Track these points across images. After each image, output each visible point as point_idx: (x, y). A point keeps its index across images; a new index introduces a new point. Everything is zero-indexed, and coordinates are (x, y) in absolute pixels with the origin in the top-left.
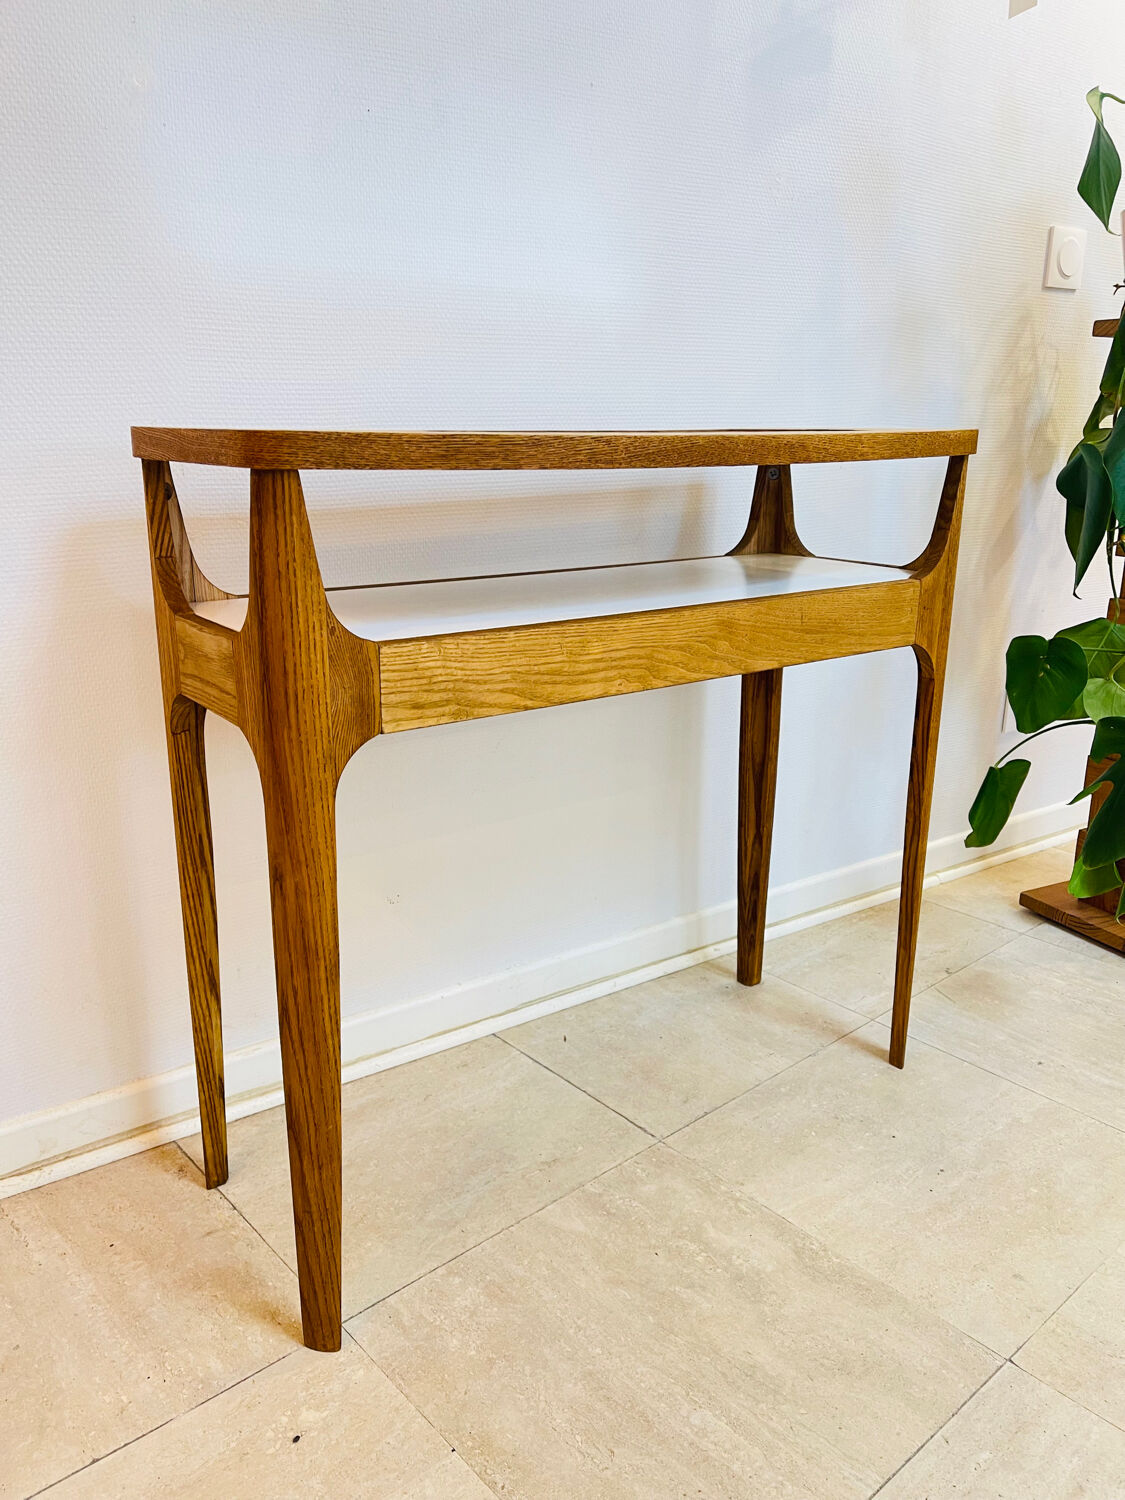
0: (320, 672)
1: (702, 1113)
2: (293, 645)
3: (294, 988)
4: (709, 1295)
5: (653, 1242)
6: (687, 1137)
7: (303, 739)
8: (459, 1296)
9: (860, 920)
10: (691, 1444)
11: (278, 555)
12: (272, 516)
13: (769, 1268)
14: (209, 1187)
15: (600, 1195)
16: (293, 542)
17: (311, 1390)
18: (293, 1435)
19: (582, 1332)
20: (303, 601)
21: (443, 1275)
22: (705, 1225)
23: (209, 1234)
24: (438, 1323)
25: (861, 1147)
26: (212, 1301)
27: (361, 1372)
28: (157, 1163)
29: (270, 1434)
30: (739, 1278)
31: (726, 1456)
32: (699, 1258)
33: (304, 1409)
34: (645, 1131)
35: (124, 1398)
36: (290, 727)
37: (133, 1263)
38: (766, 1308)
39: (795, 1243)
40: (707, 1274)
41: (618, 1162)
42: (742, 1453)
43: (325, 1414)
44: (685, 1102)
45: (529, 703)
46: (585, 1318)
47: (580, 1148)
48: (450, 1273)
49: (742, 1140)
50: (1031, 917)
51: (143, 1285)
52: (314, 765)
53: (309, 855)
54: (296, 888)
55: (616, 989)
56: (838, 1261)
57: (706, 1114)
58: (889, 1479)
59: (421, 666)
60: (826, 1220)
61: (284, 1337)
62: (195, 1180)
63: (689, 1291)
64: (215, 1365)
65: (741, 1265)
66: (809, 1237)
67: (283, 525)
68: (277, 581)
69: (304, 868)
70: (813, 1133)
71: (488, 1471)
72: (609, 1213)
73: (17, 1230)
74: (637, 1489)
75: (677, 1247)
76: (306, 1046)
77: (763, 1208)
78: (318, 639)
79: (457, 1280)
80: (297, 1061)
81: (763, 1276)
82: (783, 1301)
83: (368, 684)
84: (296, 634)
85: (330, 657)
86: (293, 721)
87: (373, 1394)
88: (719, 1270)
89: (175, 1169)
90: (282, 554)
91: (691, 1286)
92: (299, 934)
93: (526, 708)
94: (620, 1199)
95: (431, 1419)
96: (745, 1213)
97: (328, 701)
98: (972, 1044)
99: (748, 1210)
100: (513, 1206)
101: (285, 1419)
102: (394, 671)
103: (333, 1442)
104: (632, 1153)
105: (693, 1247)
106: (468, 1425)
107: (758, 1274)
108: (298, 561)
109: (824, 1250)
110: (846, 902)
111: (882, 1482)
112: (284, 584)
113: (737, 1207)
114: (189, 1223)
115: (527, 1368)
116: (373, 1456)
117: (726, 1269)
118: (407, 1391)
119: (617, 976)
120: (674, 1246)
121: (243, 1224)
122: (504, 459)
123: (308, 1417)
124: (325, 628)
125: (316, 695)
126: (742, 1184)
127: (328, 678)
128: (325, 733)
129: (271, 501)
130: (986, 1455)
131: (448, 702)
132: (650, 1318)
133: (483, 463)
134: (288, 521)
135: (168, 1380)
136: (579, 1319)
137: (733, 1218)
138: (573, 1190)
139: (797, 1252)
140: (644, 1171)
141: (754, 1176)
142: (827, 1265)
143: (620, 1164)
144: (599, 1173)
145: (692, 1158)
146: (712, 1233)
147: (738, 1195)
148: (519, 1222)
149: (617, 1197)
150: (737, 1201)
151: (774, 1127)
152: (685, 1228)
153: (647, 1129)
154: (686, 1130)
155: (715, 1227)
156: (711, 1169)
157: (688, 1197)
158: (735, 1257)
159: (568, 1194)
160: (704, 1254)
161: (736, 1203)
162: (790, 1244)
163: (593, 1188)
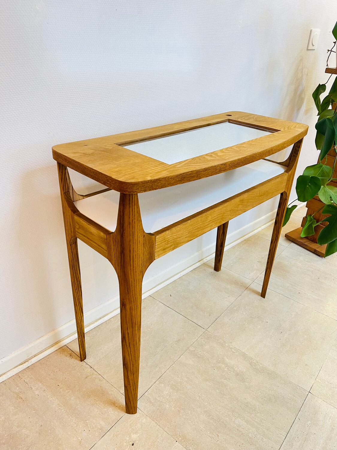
0: (140, 249)
1: (215, 319)
2: (133, 243)
3: (128, 332)
4: (231, 381)
5: (212, 365)
6: (213, 328)
7: (135, 268)
8: (164, 390)
9: (243, 244)
10: (237, 430)
11: (130, 218)
12: (128, 206)
13: (244, 371)
14: (81, 361)
15: (194, 351)
16: (135, 214)
17: (132, 428)
18: (131, 443)
19: (201, 398)
20: (137, 230)
21: (158, 384)
22: (225, 358)
23: (86, 378)
24: (161, 400)
25: (260, 327)
26: (95, 401)
27: (144, 420)
28: (63, 354)
29: (125, 444)
30: (237, 374)
31: (247, 432)
32: (226, 369)
33: (132, 434)
35: (79, 438)
36: (130, 266)
37: (67, 391)
38: (247, 384)
39: (249, 361)
40: (229, 374)
41: (196, 339)
42: (251, 430)
43: (139, 435)
44: (210, 316)
45: (192, 239)
46: (200, 393)
47: (185, 335)
48: (160, 382)
49: (228, 327)
50: (288, 241)
51: (72, 399)
52: (137, 275)
53: (135, 299)
54: (130, 308)
55: (181, 276)
56: (261, 365)
58: (288, 433)
59: (166, 238)
60: (256, 352)
61: (119, 411)
62: (76, 359)
63: (225, 380)
64: (102, 423)
65: (237, 370)
66: (252, 359)
67: (132, 209)
68: (129, 225)
69: (133, 303)
70: (246, 323)
71: (188, 447)
72: (198, 357)
73: (27, 383)
74: (227, 446)
75: (219, 366)
76: (131, 347)
77: (239, 350)
78: (140, 240)
79: (163, 385)
80: (128, 350)
81: (243, 373)
82: (250, 381)
83: (152, 247)
84: (134, 240)
85: (143, 244)
86: (132, 264)
87: (150, 426)
88: (232, 373)
89: (69, 355)
90: (131, 218)
91: (226, 379)
92: (130, 320)
93: (191, 240)
94: (200, 351)
95: (168, 432)
96: (234, 352)
97: (142, 256)
98: (281, 288)
100: (171, 358)
101: (128, 438)
102: (159, 242)
103: (143, 444)
104: (200, 335)
105: (223, 366)
106: (178, 433)
108: (136, 219)
109: (257, 363)
110: (238, 239)
111: (286, 434)
112: (131, 226)
113: (232, 351)
114: (79, 374)
115: (189, 412)
116: (155, 446)
118: (159, 424)
119: (181, 272)
121: (96, 373)
122: (197, 177)
123: (134, 436)
124: (142, 236)
125: (139, 256)
126: (231, 343)
127: (142, 250)
128: (141, 265)
129: (128, 202)
130: (309, 422)
131: (172, 245)
132: (218, 391)
133: (191, 179)
134: (133, 208)
135: (90, 430)
136: (199, 393)
137: (231, 354)
138: (186, 350)
139: (250, 364)
140: (204, 341)
141: (234, 340)
142: (259, 367)
143: (197, 340)
144: (192, 343)
145: (216, 335)
146: (227, 360)
147: (231, 347)
148: (174, 363)
149: (199, 351)
150: (231, 348)
151: (235, 322)
152: (220, 360)
153: (202, 326)
154: (212, 325)
155: (227, 358)
156: (222, 338)
157: (218, 349)
158: (235, 368)
159: (185, 351)
160: (227, 368)
161: (231, 349)
162: (248, 362)
163: (192, 349)
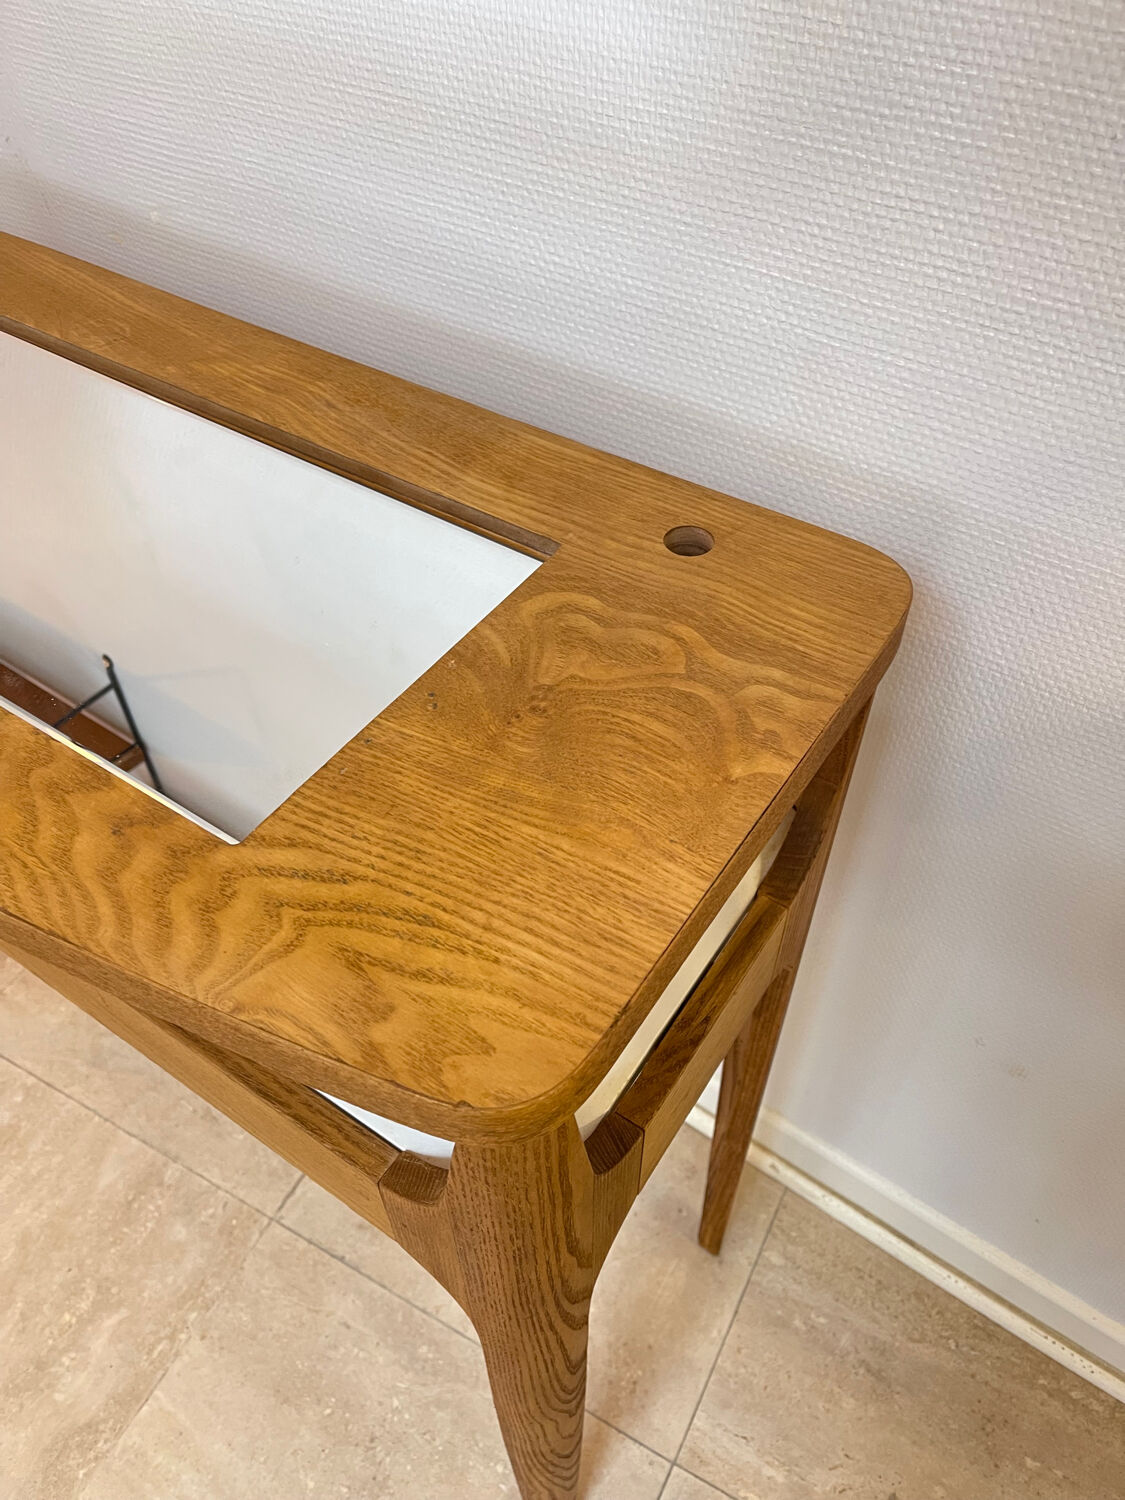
1: (340, 1253)
4: (12, 1340)
5: (89, 1261)
6: (286, 1248)
13: (58, 1397)
15: (160, 1184)
25: (311, 1485)
30: (41, 1366)
32: (67, 1317)
34: (288, 1196)
39: (105, 1421)
40: (43, 1329)
48: (27, 1091)
49: (293, 1317)
56: (81, 1476)
57: (342, 1259)
60: (151, 1453)
63: (17, 1317)
65: (61, 1365)
66: (117, 1436)
70: (328, 1411)
72: (130, 1203)
75: (84, 1289)
77: (161, 1372)
81: (46, 1391)
88: (50, 1342)
91: (24, 1317)
96: (150, 1351)
99: (155, 1354)
104: (241, 1194)
105: (84, 1306)
107: (49, 1386)
109: (96, 1458)
117: (52, 1349)
120: (83, 1285)
126: (203, 1338)
137: (139, 1340)
138: (165, 1154)
139: (89, 1425)
140: (212, 1216)
141: (222, 1348)
142: (71, 1462)
143: (218, 1187)
144: (199, 1171)
145: (245, 1265)
146: (110, 1322)
147: (183, 1336)
148: (106, 1120)
149: (160, 1202)
150: (172, 1338)
151: (332, 1353)
152: (114, 1290)
153: (292, 1199)
154: (302, 1245)
155: (120, 1323)
156: (227, 1292)
157: (170, 1280)
158: (73, 1355)
159: (158, 1151)
160: (74, 1321)
161: (167, 1337)
162: (101, 1414)
163: (171, 1173)
